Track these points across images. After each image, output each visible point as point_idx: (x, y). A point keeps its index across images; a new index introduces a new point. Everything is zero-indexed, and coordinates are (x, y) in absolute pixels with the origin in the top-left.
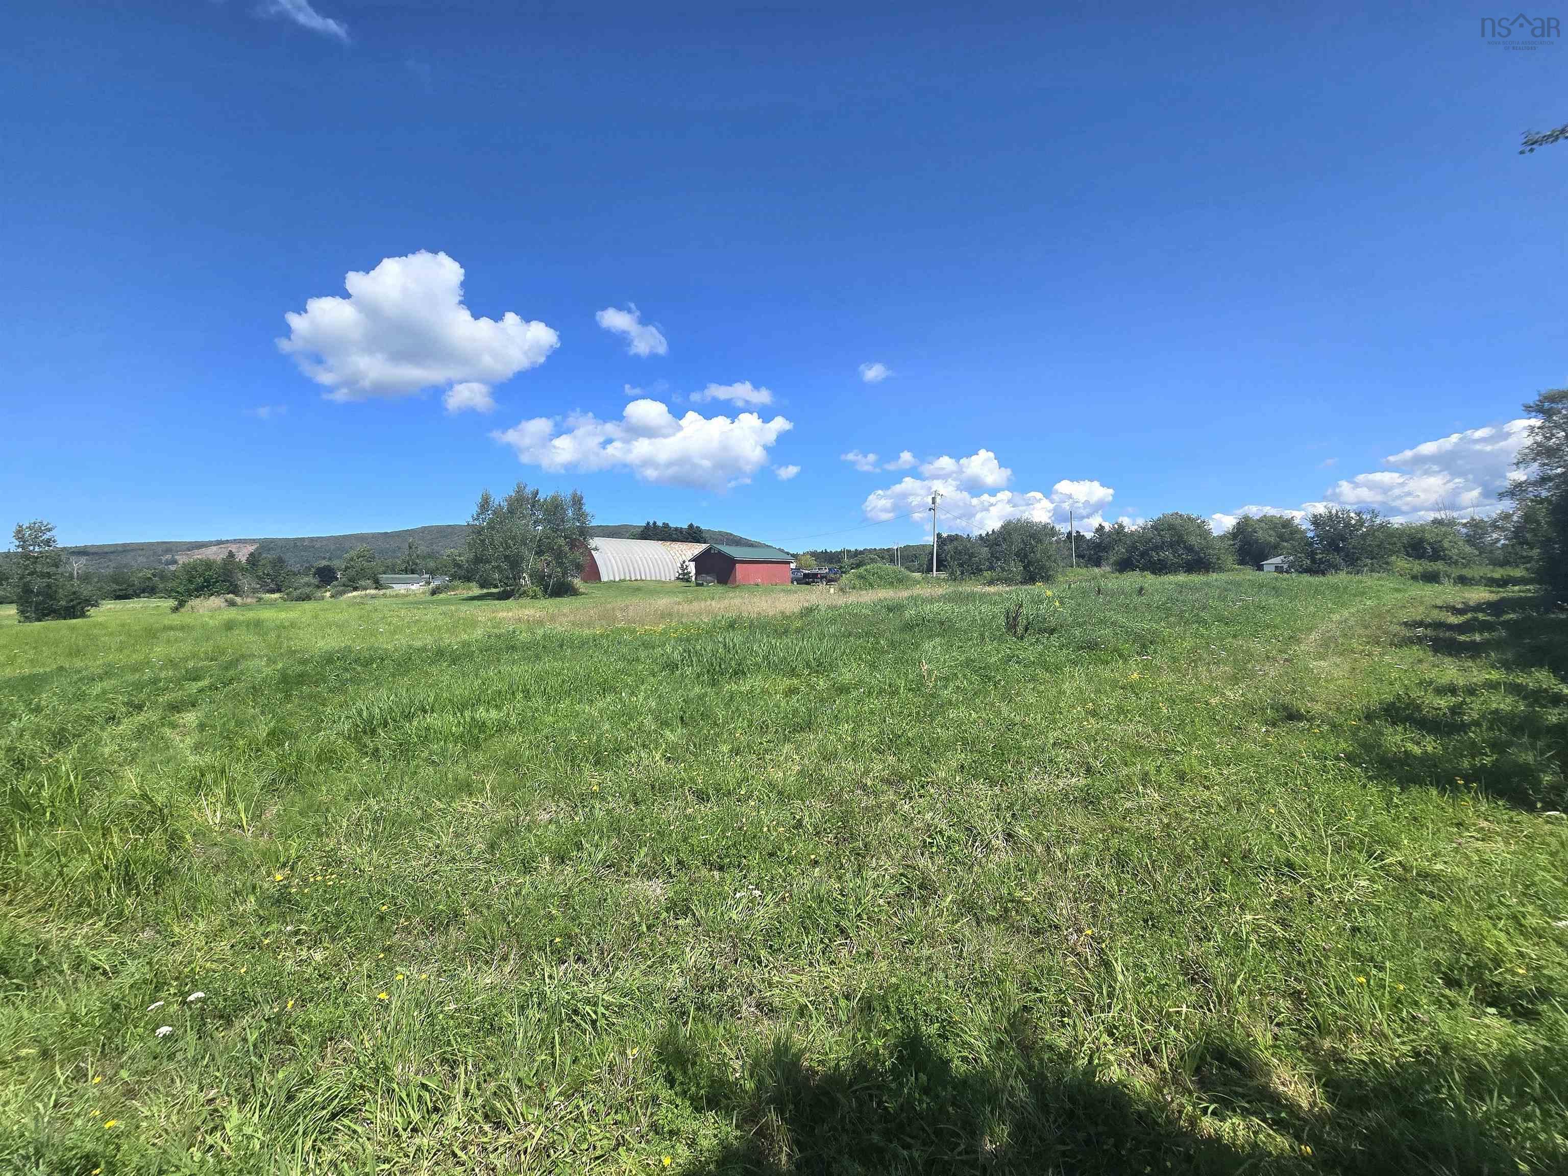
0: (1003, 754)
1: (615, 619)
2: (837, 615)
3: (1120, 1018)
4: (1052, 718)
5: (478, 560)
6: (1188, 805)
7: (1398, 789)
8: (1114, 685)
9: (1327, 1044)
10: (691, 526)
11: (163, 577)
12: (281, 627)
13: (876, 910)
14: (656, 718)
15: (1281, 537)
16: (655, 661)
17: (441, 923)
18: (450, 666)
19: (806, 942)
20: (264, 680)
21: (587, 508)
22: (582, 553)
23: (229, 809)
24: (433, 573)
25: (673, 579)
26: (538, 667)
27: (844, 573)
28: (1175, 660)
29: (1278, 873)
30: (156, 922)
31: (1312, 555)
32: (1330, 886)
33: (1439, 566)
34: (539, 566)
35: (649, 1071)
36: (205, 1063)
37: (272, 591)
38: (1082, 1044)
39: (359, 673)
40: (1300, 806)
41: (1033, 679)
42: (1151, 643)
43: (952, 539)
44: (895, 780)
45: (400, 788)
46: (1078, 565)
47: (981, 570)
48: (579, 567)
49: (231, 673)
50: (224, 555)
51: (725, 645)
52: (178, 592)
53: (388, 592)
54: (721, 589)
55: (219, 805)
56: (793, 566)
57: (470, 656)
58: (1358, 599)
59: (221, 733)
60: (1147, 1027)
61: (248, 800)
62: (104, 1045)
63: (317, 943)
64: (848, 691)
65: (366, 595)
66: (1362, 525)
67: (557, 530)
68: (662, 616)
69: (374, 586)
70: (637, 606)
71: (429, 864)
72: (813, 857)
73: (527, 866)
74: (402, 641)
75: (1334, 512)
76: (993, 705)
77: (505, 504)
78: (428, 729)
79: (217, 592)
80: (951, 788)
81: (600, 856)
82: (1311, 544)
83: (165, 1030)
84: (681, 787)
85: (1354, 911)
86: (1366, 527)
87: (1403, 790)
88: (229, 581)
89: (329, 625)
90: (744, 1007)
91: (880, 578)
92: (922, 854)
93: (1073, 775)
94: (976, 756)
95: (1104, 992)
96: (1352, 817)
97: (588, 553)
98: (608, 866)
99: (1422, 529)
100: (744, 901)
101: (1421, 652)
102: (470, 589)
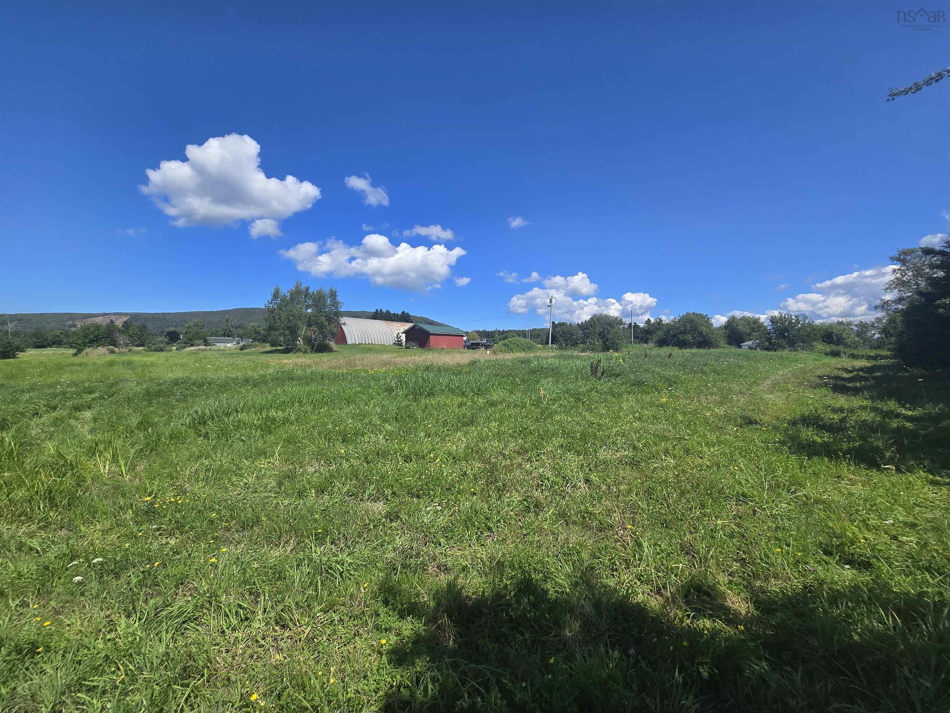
0: (586, 439)
1: (356, 365)
2: (491, 365)
3: (645, 571)
4: (616, 419)
5: (271, 328)
6: (690, 466)
7: (807, 458)
8: (652, 404)
9: (758, 583)
10: (403, 313)
11: (67, 335)
12: (145, 365)
13: (508, 517)
14: (381, 418)
15: (753, 330)
16: (380, 387)
17: (248, 525)
18: (252, 388)
19: (467, 534)
20: (135, 395)
21: (339, 299)
22: (335, 326)
23: (114, 465)
24: (241, 337)
25: (391, 344)
26: (307, 388)
27: (496, 343)
28: (687, 392)
29: (738, 500)
30: (70, 527)
31: (769, 340)
32: (765, 506)
33: (841, 348)
34: (309, 333)
35: (374, 597)
36: (104, 596)
37: (138, 346)
38: (623, 584)
39: (195, 391)
40: (752, 467)
41: (606, 401)
42: (674, 383)
43: (561, 324)
44: (522, 451)
45: (222, 454)
46: (635, 343)
47: (577, 344)
48: (333, 335)
49: (114, 389)
50: (108, 321)
51: (423, 378)
52: (77, 344)
53: (213, 347)
54: (420, 350)
55: (108, 462)
56: (465, 338)
57: (265, 382)
58: (794, 364)
59: (108, 424)
60: (659, 574)
61: (126, 459)
62: (39, 589)
63: (171, 535)
64: (496, 405)
65: (199, 349)
66: (798, 323)
67: (321, 311)
68: (385, 365)
69: (204, 344)
70: (369, 357)
71: (240, 494)
72: (472, 490)
73: (301, 494)
74: (222, 374)
75: (783, 315)
76: (581, 414)
77: (288, 295)
78: (239, 422)
79: (103, 344)
80: (554, 456)
81: (345, 490)
82: (769, 334)
83: (79, 578)
84: (395, 453)
85: (778, 518)
86: (801, 324)
87: (809, 459)
88: (110, 338)
89: (176, 365)
90: (430, 568)
91: (518, 346)
92: (537, 490)
93: (625, 450)
94: (570, 440)
95: (637, 557)
96: (780, 472)
97: (339, 327)
98: (350, 496)
99: (831, 326)
100: (431, 512)
101: (826, 391)
102: (265, 347)
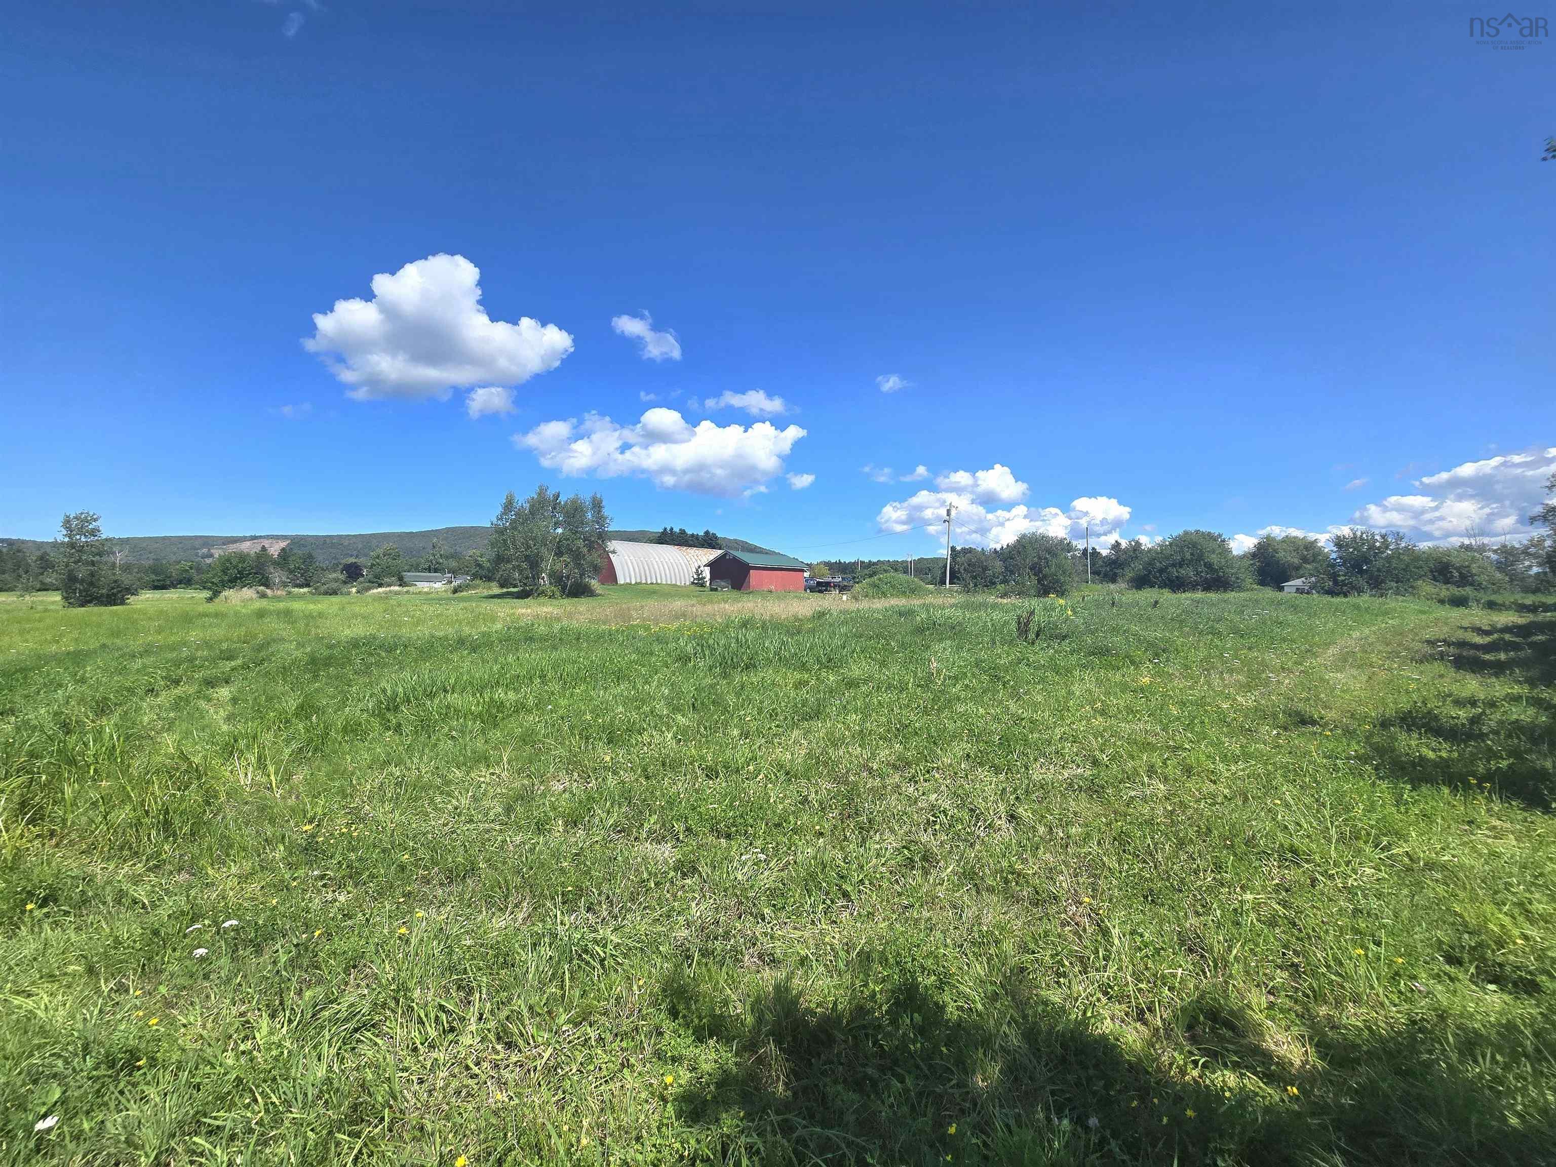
0: (1009, 746)
1: (630, 617)
2: (848, 618)
3: (1115, 978)
4: (1061, 711)
5: (500, 559)
6: (1193, 796)
7: (1409, 787)
8: (1124, 688)
9: (1323, 1011)
10: (707, 533)
11: (199, 570)
12: (310, 617)
13: (878, 876)
14: (669, 704)
15: (1305, 560)
16: (669, 654)
17: (458, 875)
18: (469, 653)
19: (809, 903)
20: (293, 662)
21: (606, 512)
22: (599, 556)
23: (260, 772)
24: (455, 572)
25: (688, 583)
26: (554, 655)
27: (858, 583)
28: (1187, 667)
29: (1282, 859)
30: (194, 869)
31: (1334, 577)
32: (1334, 872)
33: (1468, 591)
34: (558, 567)
35: (655, 1004)
36: (238, 981)
37: (301, 586)
38: (1076, 1000)
39: (383, 658)
40: (1307, 800)
41: (1043, 680)
42: (1164, 651)
43: (966, 551)
44: (901, 764)
45: (421, 758)
46: (1093, 582)
47: (994, 583)
48: (596, 569)
49: (263, 654)
50: (258, 548)
51: (737, 640)
52: (212, 583)
53: (411, 589)
54: (735, 594)
55: (251, 768)
56: (806, 574)
57: (490, 645)
58: (1380, 619)
59: (253, 707)
60: (1141, 985)
61: (278, 764)
62: (144, 965)
63: (341, 886)
64: (857, 686)
65: (391, 592)
66: (1387, 548)
67: (577, 532)
68: (677, 617)
69: (398, 583)
70: (652, 605)
71: (447, 824)
72: (817, 828)
73: (541, 828)
74: (424, 631)
75: (1359, 534)
76: (1001, 702)
77: (527, 506)
78: (448, 707)
79: (249, 584)
80: (956, 773)
81: (611, 822)
82: (1333, 566)
83: (201, 951)
84: (691, 763)
85: (1357, 894)
86: (1391, 550)
87: (1414, 789)
88: (261, 574)
89: (355, 616)
90: (747, 958)
91: (893, 587)
92: (925, 831)
93: (1078, 766)
94: (982, 747)
95: (1101, 954)
96: (1359, 811)
97: (606, 556)
98: (619, 832)
99: (1448, 553)
100: (749, 863)
101: (1443, 668)
102: (490, 588)
